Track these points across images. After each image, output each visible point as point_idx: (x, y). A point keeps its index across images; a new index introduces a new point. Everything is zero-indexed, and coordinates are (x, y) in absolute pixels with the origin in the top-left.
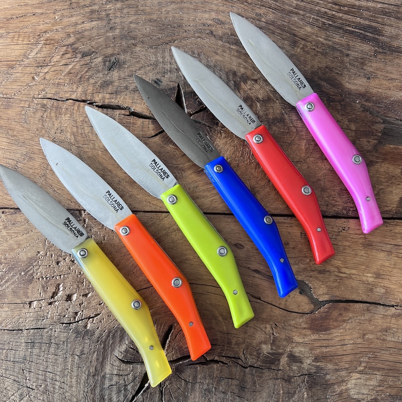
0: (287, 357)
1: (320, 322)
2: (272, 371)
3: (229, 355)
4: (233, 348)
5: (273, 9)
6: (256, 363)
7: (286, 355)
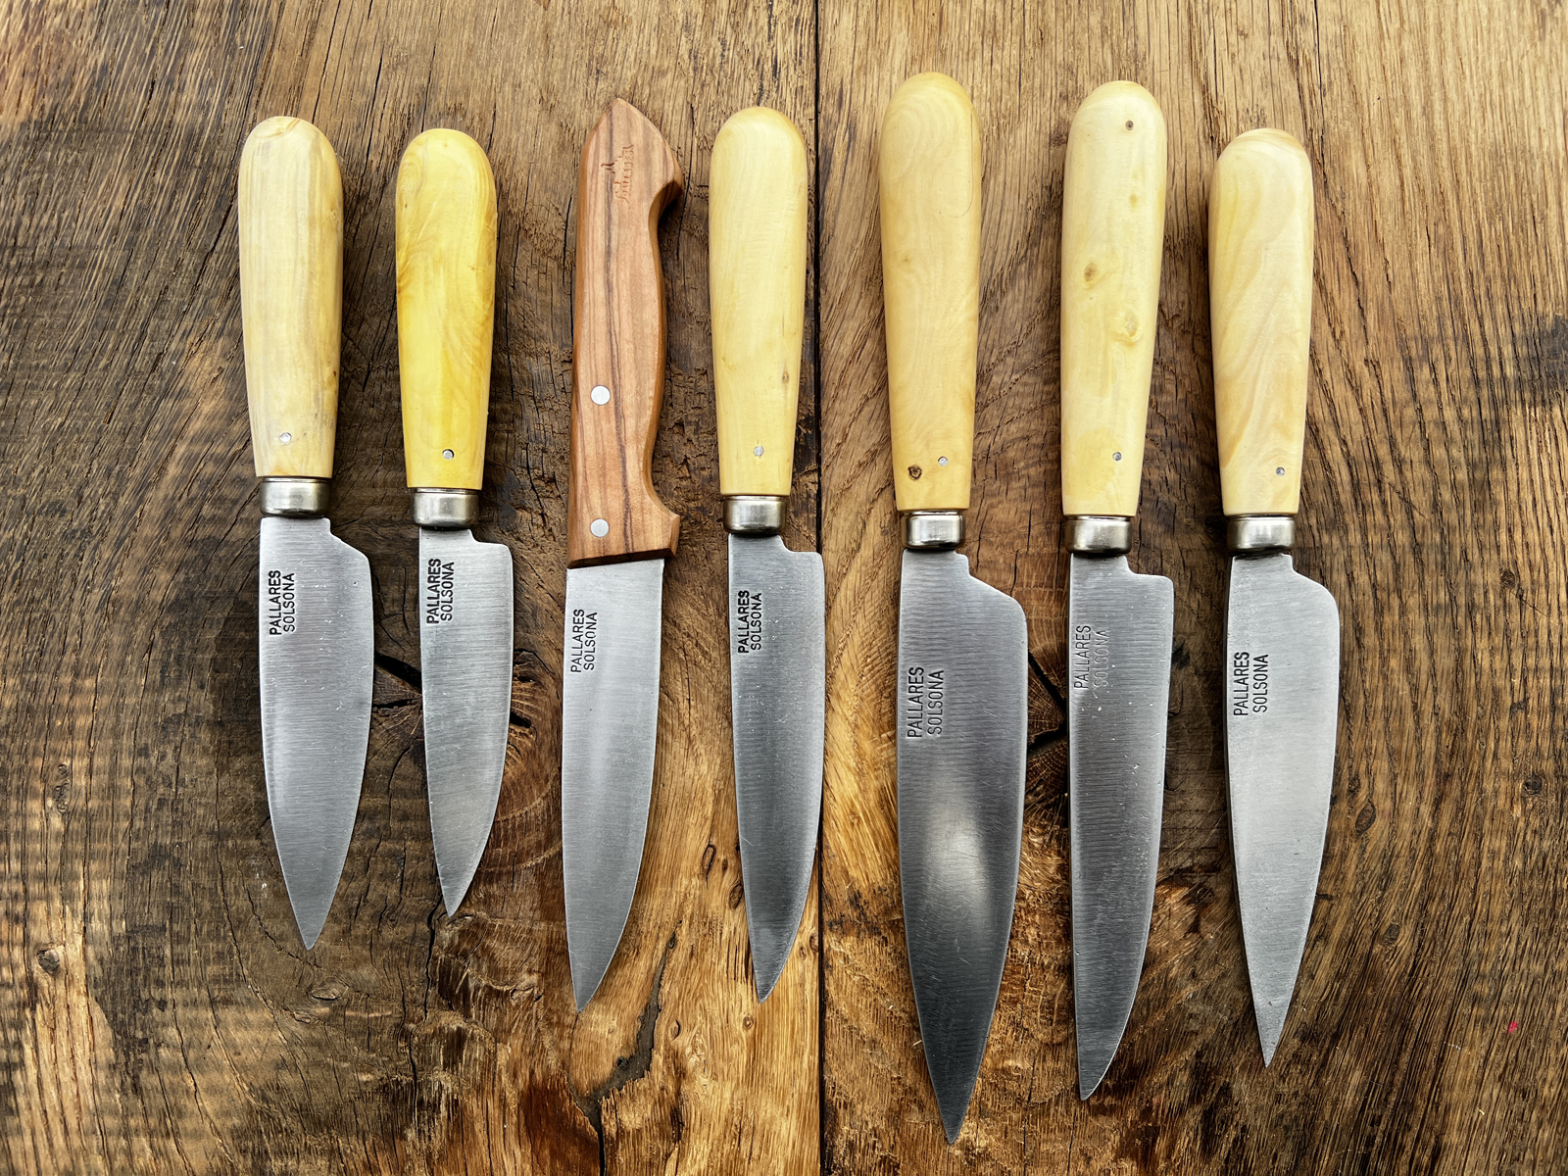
0: (459, 1028)
1: (550, 1114)
2: (423, 991)
5: (1411, 975)
6: (442, 947)
7: (463, 1025)
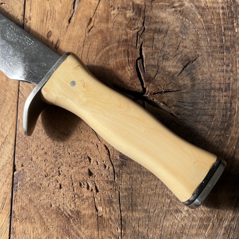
2: (146, 10)
3: (136, 41)
4: (130, 38)
6: (141, 21)
